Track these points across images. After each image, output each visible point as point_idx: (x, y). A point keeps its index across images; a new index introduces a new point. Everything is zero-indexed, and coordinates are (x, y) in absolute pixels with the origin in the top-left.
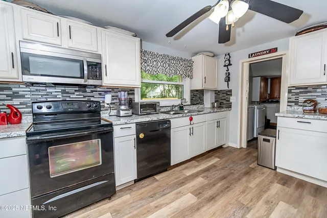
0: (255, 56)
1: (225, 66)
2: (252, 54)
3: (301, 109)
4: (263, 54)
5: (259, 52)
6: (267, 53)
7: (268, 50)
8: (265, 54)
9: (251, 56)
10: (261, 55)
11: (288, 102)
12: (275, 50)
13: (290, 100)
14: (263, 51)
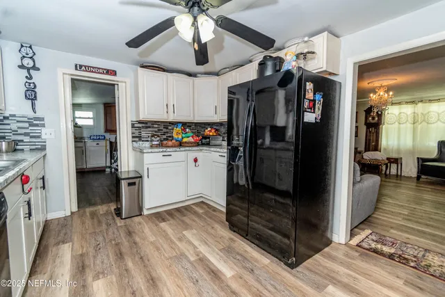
0: (86, 71)
1: (22, 67)
2: (81, 66)
3: (147, 144)
4: (99, 73)
5: (93, 68)
6: (103, 73)
7: (105, 70)
8: (101, 73)
9: (79, 67)
10: (95, 72)
11: (133, 137)
12: (114, 73)
13: (134, 135)
14: (99, 68)
